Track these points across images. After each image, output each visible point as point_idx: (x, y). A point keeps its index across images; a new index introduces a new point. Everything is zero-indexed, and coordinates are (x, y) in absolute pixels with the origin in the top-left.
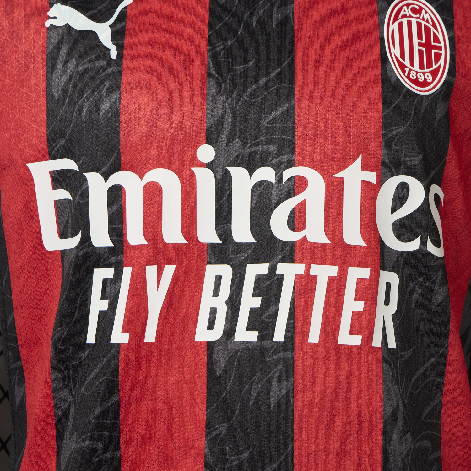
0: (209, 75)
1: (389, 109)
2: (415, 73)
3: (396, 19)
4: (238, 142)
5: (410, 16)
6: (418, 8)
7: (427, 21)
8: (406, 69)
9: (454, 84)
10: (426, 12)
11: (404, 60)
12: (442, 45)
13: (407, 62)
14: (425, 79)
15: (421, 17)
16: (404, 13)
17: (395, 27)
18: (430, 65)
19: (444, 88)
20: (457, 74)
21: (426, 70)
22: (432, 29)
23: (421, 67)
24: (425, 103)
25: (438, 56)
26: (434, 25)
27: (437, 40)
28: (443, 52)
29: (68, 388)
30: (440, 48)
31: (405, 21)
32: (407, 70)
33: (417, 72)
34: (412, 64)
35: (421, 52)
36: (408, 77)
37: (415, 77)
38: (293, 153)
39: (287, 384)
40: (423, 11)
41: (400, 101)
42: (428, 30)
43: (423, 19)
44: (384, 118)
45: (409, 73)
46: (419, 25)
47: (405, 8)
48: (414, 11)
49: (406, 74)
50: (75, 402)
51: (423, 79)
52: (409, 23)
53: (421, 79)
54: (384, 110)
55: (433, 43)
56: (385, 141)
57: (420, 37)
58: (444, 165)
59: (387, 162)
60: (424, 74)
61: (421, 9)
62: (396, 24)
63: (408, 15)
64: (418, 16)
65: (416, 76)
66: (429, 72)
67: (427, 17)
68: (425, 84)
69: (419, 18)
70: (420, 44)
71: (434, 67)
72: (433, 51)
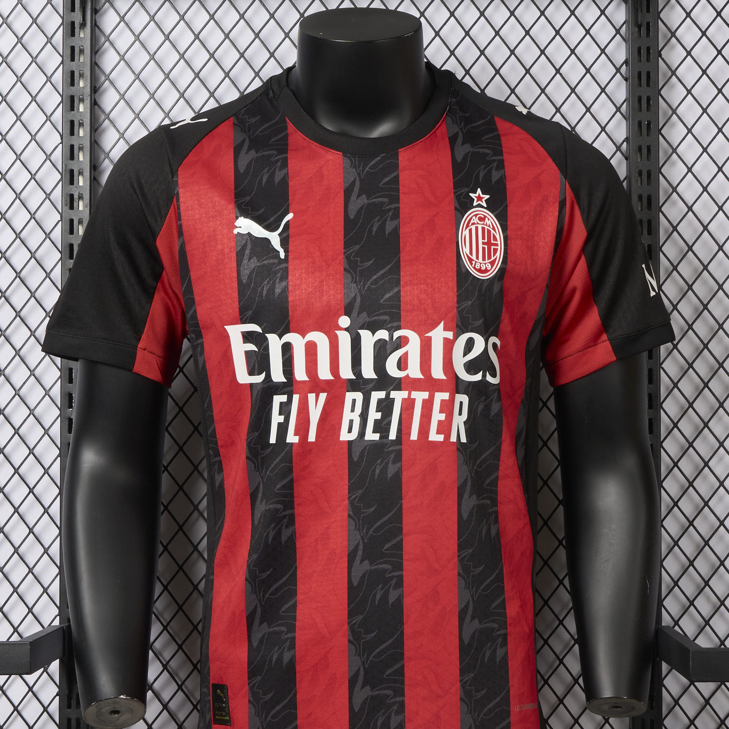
0: (345, 269)
1: (461, 291)
2: (479, 264)
3: (467, 226)
4: (365, 314)
5: (478, 223)
6: (483, 216)
7: (489, 226)
8: (473, 262)
9: (506, 269)
10: (489, 219)
11: (472, 255)
12: (499, 242)
13: (474, 257)
14: (486, 268)
15: (485, 224)
16: (474, 221)
17: (467, 232)
18: (489, 258)
19: (499, 273)
20: (509, 262)
21: (487, 261)
22: (492, 231)
23: (484, 259)
24: (485, 285)
25: (495, 251)
26: (494, 229)
27: (495, 239)
28: (499, 248)
29: (258, 472)
30: (497, 245)
31: (473, 227)
32: (474, 262)
33: (481, 263)
34: (477, 258)
35: (484, 249)
36: (474, 268)
37: (479, 267)
38: (400, 321)
39: (398, 465)
40: (487, 218)
41: (469, 284)
42: (489, 232)
43: (486, 225)
44: (458, 296)
45: (475, 265)
46: (483, 229)
47: (474, 217)
48: (481, 219)
49: (473, 266)
50: (263, 480)
51: (484, 268)
52: (477, 228)
53: (483, 268)
54: (458, 292)
55: (492, 242)
56: (459, 312)
57: (483, 238)
58: (500, 323)
59: (460, 325)
60: (485, 264)
61: (485, 217)
62: (468, 229)
63: (476, 223)
64: (483, 222)
65: (480, 266)
66: (489, 263)
67: (489, 223)
68: (486, 271)
69: (483, 224)
70: (483, 243)
71: (493, 259)
72: (492, 247)
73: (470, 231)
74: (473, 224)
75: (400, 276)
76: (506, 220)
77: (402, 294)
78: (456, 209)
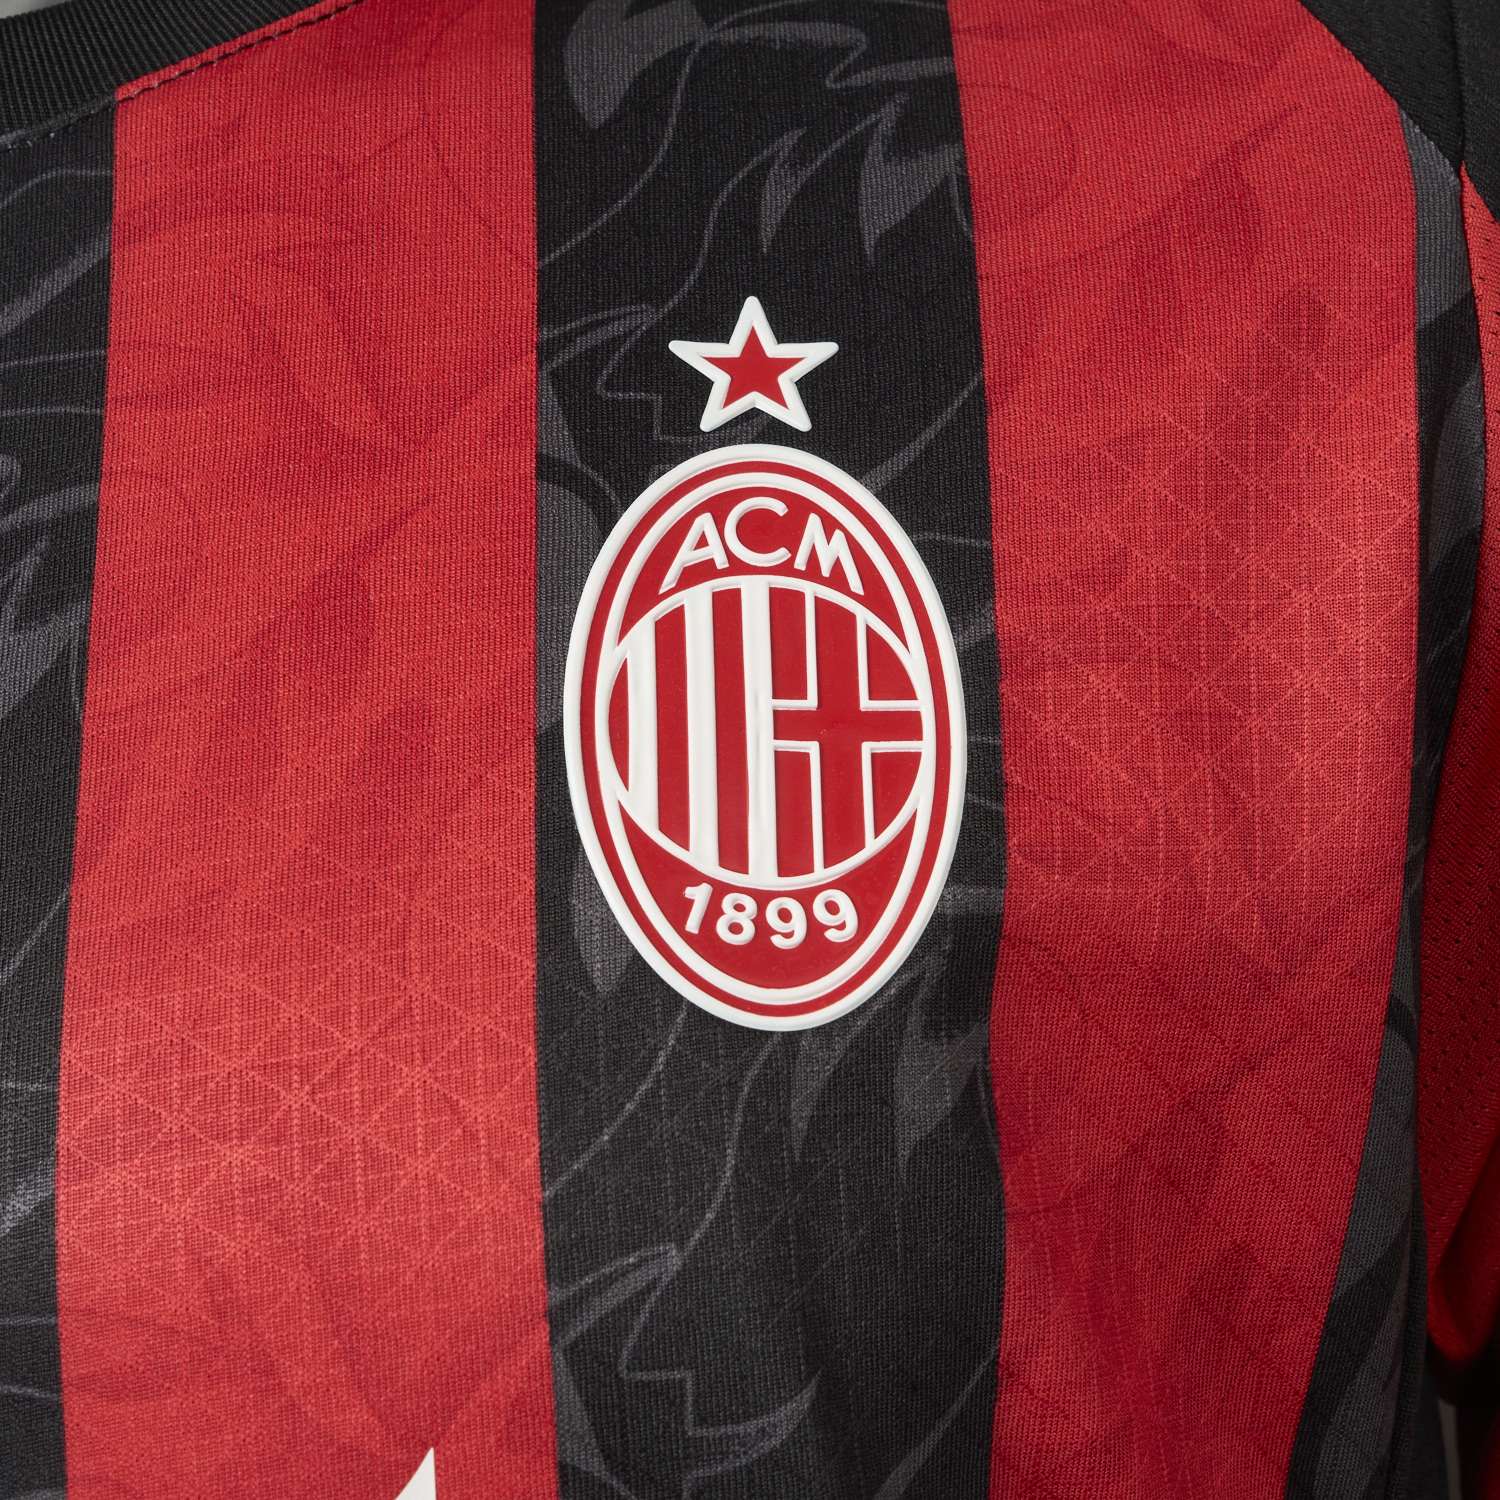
1: (586, 1157)
2: (750, 904)
3: (645, 594)
5: (737, 567)
6: (780, 508)
7: (837, 580)
8: (690, 892)
9: (1000, 919)
10: (830, 525)
11: (680, 835)
12: (924, 704)
13: (702, 851)
14: (815, 928)
15: (800, 563)
16: (702, 555)
17: (638, 650)
18: (843, 836)
19: (931, 960)
20: (1016, 860)
21: (821, 874)
22: (865, 617)
23: (792, 859)
24: (810, 1080)
25: (896, 776)
26: (877, 598)
27: (890, 677)
28: (926, 747)
30: (908, 726)
31: (697, 604)
32: (699, 895)
33: (763, 898)
35: (790, 770)
36: (707, 943)
37: (748, 932)
40: (814, 523)
41: (653, 1093)
42: (836, 624)
43: (812, 572)
44: (554, 1213)
45: (713, 911)
46: (784, 606)
47: (705, 523)
48: (760, 531)
49: (693, 924)
51: (800, 934)
52: (727, 609)
53: (791, 934)
54: (549, 1167)
55: (866, 704)
56: (573, 1352)
57: (787, 680)
58: (990, 1389)
59: (596, 1466)
60: (805, 897)
61: (800, 508)
62: (644, 630)
63: (721, 562)
64: (781, 555)
65: (760, 921)
66: (838, 884)
67: (832, 551)
68: (818, 954)
69: (786, 569)
70: (785, 725)
71: (874, 844)
72: (868, 748)
73: (671, 637)
74: (694, 575)
75: (53, 1079)
76: (980, 521)
77: (66, 1233)
78: (548, 469)
